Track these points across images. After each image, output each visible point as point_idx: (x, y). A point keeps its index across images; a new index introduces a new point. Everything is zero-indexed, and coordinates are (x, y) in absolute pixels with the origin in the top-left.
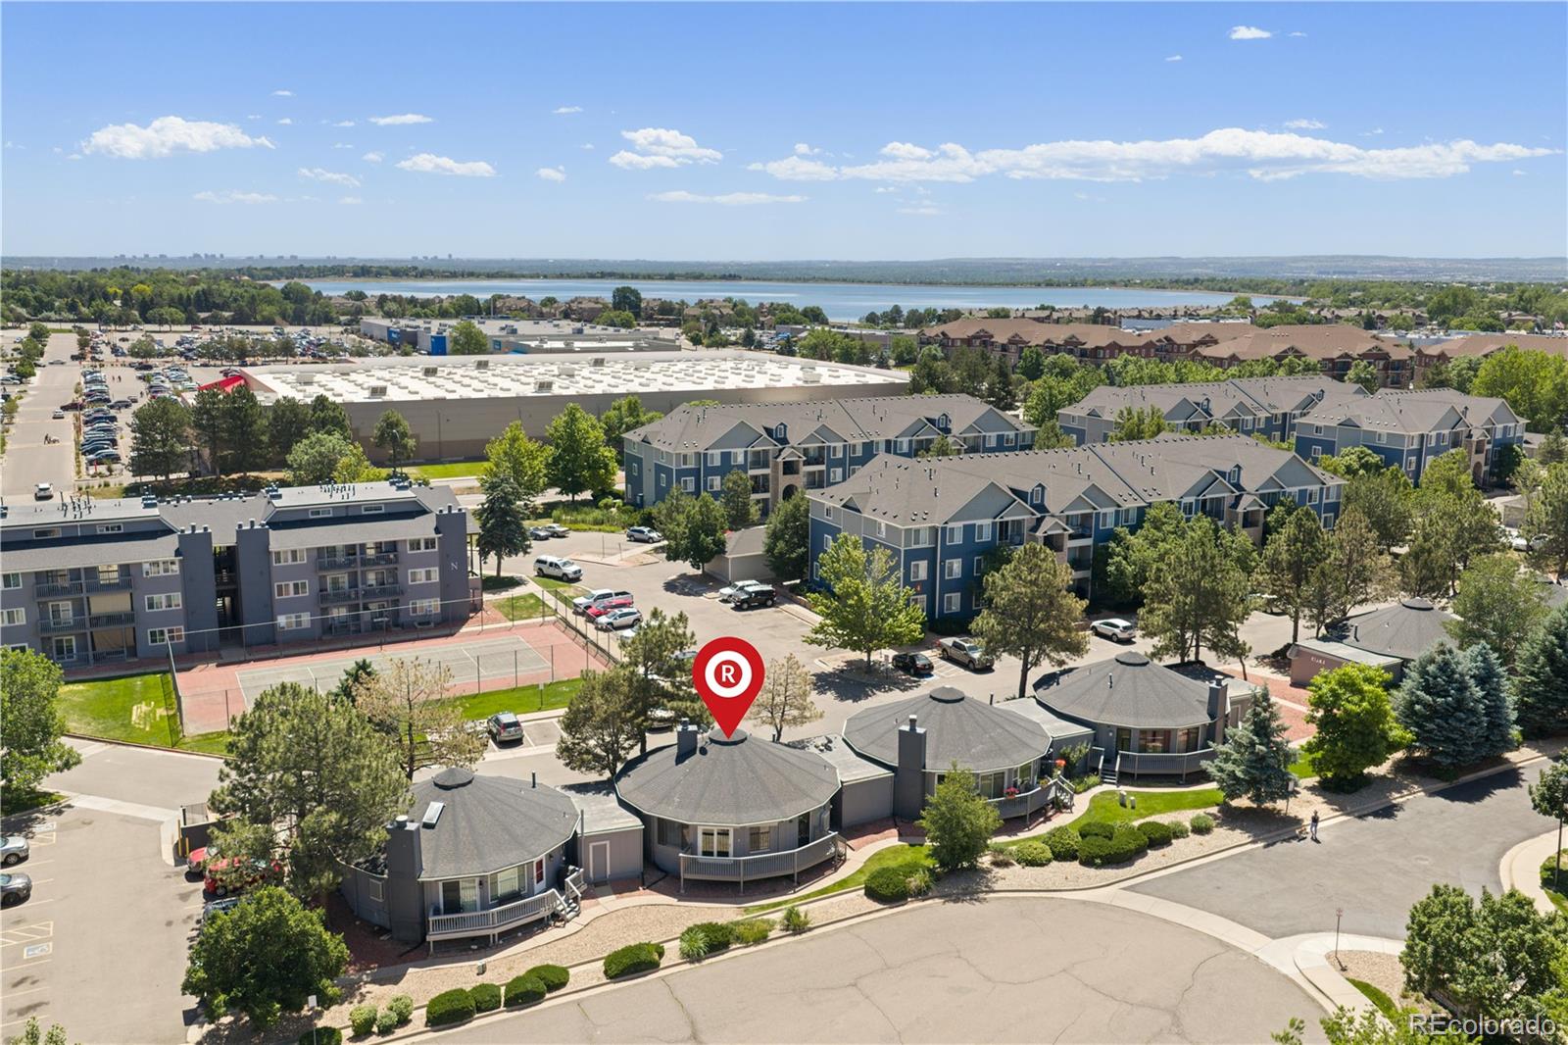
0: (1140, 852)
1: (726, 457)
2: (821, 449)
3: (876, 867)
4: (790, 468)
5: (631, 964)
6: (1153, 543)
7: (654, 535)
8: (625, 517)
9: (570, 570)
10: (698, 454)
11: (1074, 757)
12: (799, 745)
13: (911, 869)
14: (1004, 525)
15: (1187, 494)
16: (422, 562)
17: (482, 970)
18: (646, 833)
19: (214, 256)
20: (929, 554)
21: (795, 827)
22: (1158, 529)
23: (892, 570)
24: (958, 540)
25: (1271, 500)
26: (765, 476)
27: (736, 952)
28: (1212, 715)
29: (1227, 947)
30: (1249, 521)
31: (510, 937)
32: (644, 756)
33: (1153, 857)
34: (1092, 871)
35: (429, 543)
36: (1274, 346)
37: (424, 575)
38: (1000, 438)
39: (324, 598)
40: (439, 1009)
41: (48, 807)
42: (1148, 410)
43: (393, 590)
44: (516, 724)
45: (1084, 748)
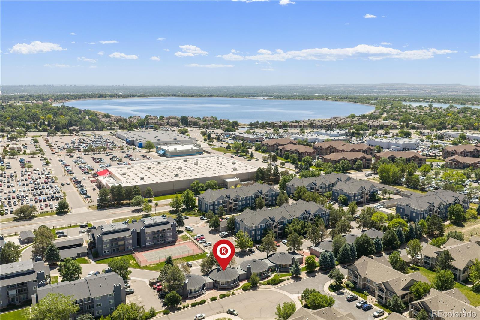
0: (279, 283)
1: (219, 202)
2: (237, 199)
3: (244, 286)
4: (231, 203)
5: (214, 299)
6: (293, 226)
7: (206, 218)
8: (199, 214)
9: (192, 229)
10: (213, 202)
11: (272, 269)
12: (233, 268)
13: (248, 286)
14: (267, 224)
15: (300, 216)
16: (169, 232)
17: (195, 300)
18: (214, 282)
19: (50, 85)
20: (255, 230)
21: (233, 281)
22: (294, 223)
23: (248, 236)
24: (260, 227)
25: (315, 216)
26: (226, 205)
27: (226, 298)
28: (293, 262)
29: (286, 296)
30: (311, 220)
31: (198, 296)
32: (212, 271)
33: (281, 284)
34: (272, 286)
35: (170, 229)
36: (340, 156)
37: (169, 234)
38: (272, 194)
39: (154, 239)
40: (192, 305)
41: (128, 279)
42: (302, 186)
43: (164, 237)
44: (191, 264)
45: (274, 267)
